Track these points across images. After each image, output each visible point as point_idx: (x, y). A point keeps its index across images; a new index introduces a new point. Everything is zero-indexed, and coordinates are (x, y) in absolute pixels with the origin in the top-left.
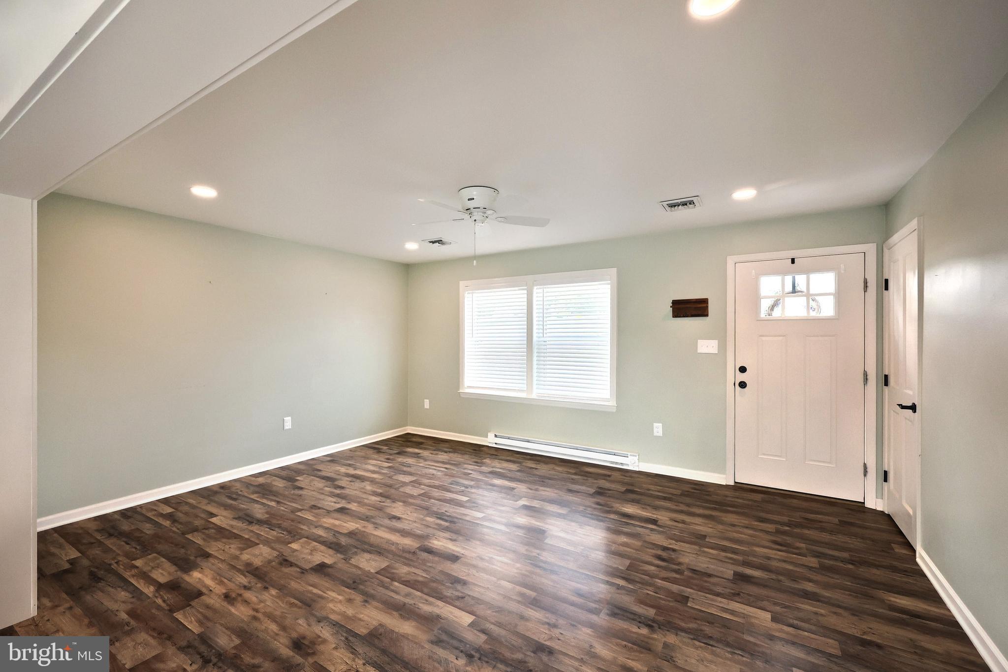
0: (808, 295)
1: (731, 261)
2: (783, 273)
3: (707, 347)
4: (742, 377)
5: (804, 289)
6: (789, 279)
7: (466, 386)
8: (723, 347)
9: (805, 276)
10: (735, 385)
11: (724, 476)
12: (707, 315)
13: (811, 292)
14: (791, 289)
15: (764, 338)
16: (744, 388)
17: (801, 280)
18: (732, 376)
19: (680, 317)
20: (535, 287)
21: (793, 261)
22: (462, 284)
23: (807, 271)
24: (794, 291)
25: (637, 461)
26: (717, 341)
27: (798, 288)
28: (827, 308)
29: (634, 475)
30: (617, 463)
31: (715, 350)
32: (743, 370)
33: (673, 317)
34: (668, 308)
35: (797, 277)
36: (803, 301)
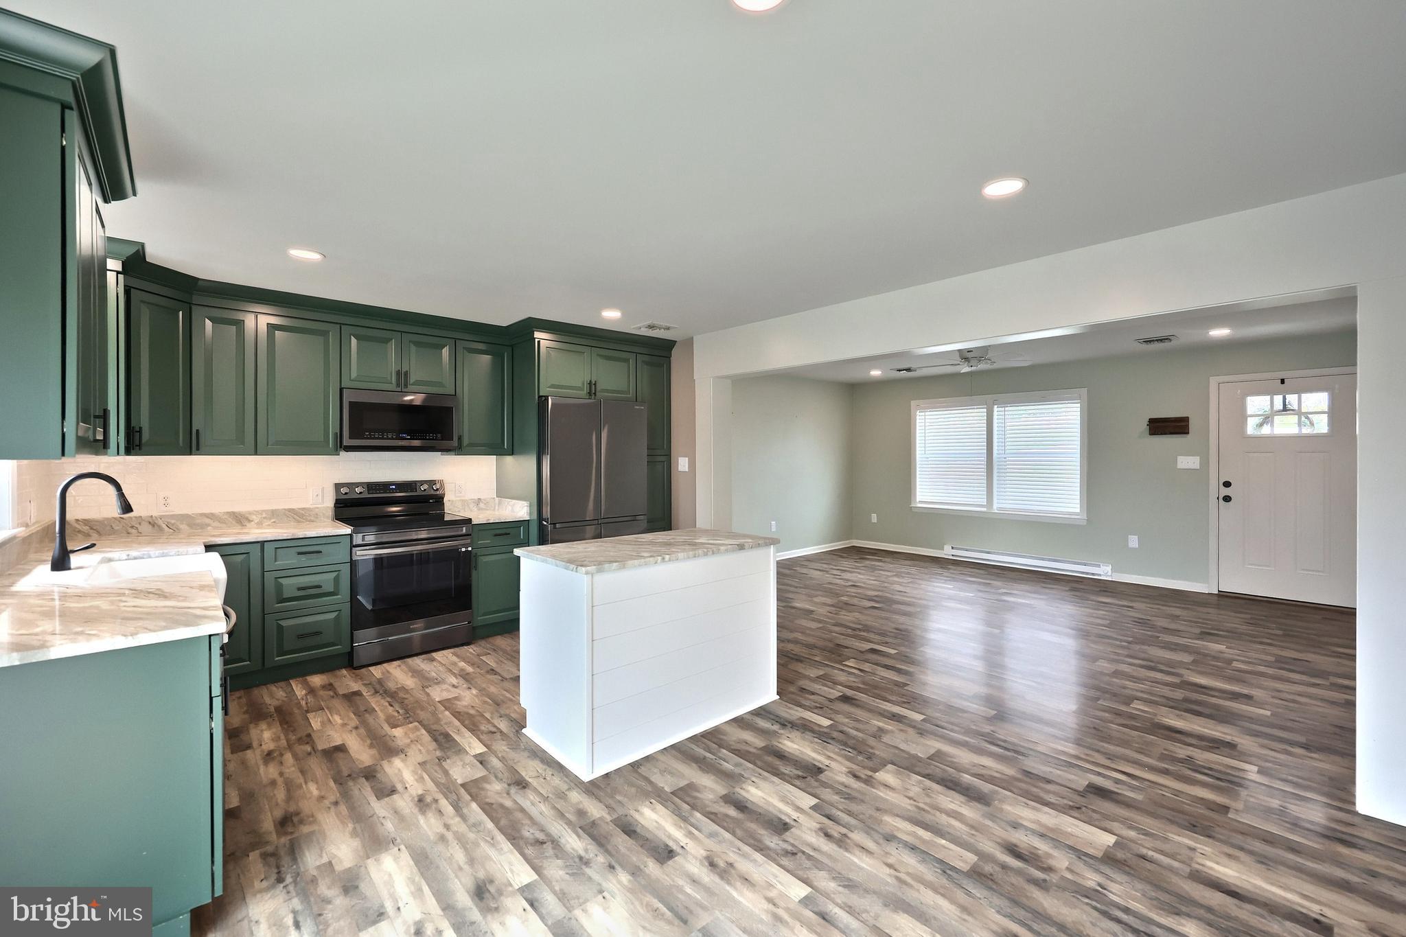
0: (1299, 413)
1: (1213, 381)
2: (1272, 393)
3: (1188, 462)
4: (1226, 491)
5: (1296, 407)
6: (1278, 399)
7: (918, 500)
8: (1205, 463)
9: (1297, 395)
10: (1218, 499)
11: (1207, 585)
12: (1188, 433)
13: (1304, 410)
14: (1281, 408)
15: (1251, 455)
16: (1228, 501)
17: (1292, 399)
18: (1215, 489)
19: (1157, 435)
20: (996, 406)
21: (1283, 381)
22: (913, 403)
23: (1299, 391)
24: (1285, 409)
25: (1110, 572)
26: (1198, 457)
27: (1289, 407)
28: (1321, 426)
30: (1087, 573)
31: (1196, 466)
32: (1227, 484)
33: (1150, 434)
34: (1144, 426)
35: (1288, 396)
36: (1294, 419)
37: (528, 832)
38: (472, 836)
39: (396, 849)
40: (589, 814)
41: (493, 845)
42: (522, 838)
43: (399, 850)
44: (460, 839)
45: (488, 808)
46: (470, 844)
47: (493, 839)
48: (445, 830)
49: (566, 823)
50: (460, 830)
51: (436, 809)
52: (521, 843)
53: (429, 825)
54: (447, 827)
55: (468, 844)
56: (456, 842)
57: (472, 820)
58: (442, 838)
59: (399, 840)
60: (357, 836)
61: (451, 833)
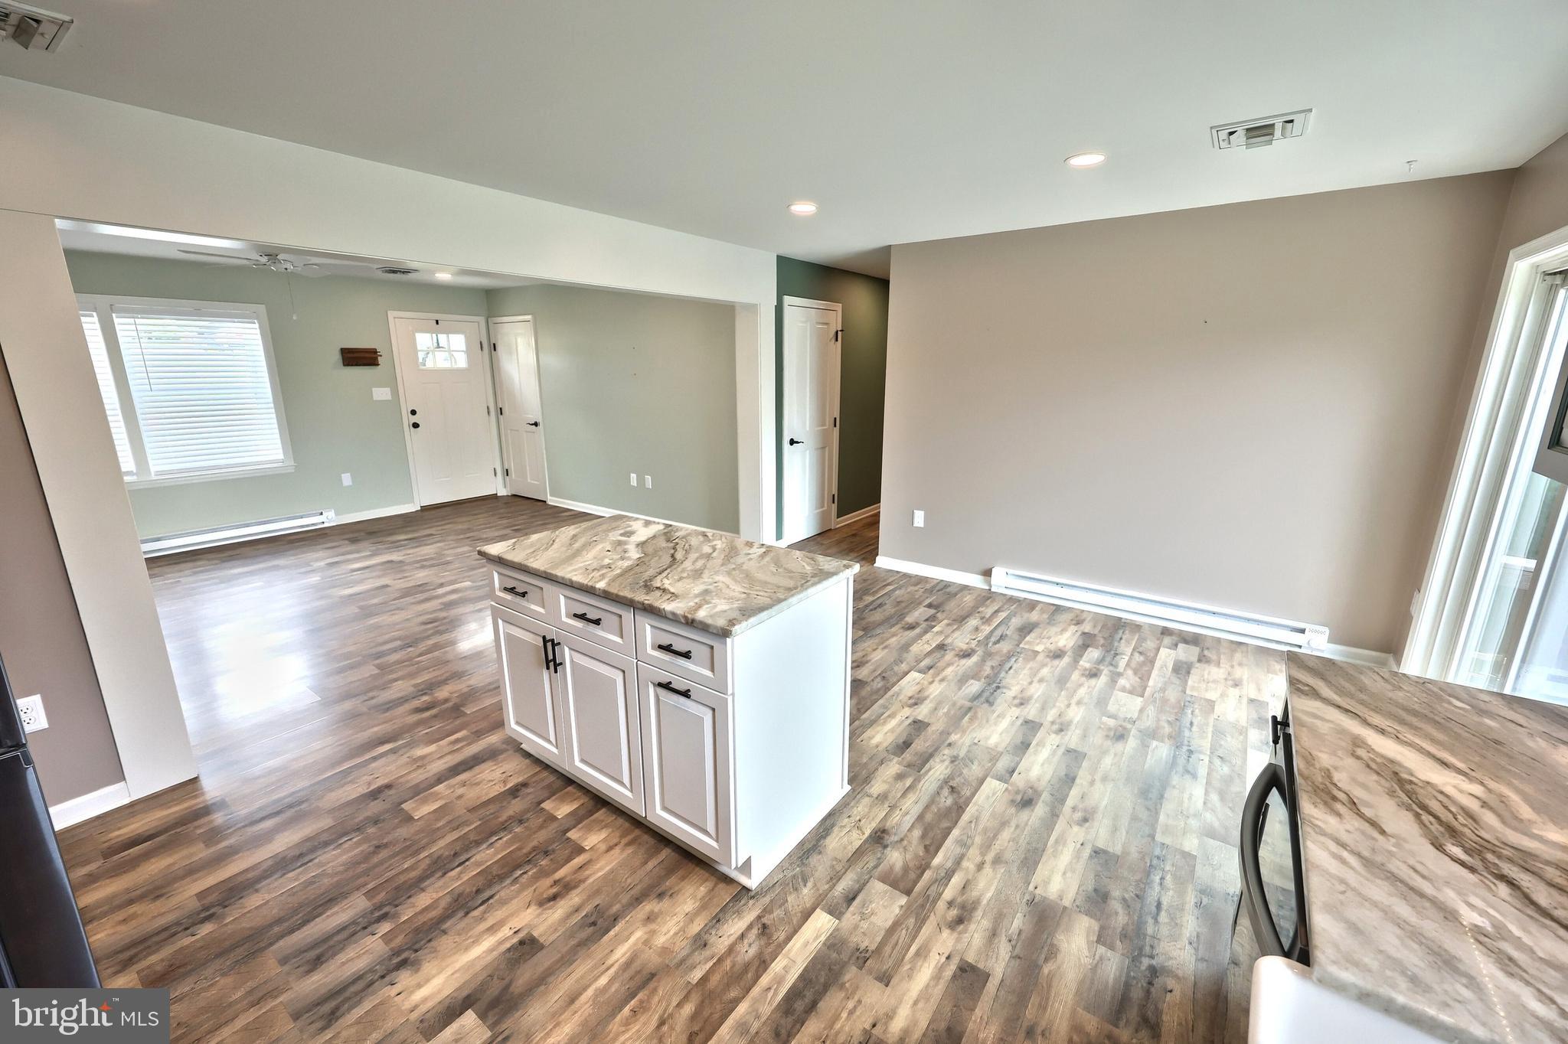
0: (448, 351)
1: (391, 316)
2: (431, 332)
3: (382, 394)
4: (414, 419)
5: (445, 346)
6: (435, 337)
8: (394, 393)
9: (445, 335)
10: (409, 426)
11: (414, 504)
12: (378, 365)
13: (450, 348)
14: (436, 345)
15: (426, 385)
16: (417, 428)
17: (442, 338)
18: (405, 418)
19: (352, 365)
21: (437, 323)
23: (448, 332)
25: (332, 517)
26: (389, 389)
27: (441, 345)
28: (461, 362)
29: (327, 531)
31: (389, 397)
32: (414, 412)
33: (344, 365)
34: (337, 357)
35: (439, 335)
36: (445, 355)
37: (946, 800)
38: (978, 840)
39: (1038, 891)
40: (898, 772)
41: (977, 819)
42: (956, 803)
43: (1036, 888)
44: (986, 847)
45: (932, 847)
46: (988, 834)
47: (971, 822)
48: (985, 866)
49: (919, 781)
50: (977, 852)
51: (963, 894)
52: (962, 800)
53: (988, 886)
54: (980, 867)
55: (989, 837)
56: (993, 847)
57: (958, 850)
58: (997, 861)
59: (1027, 897)
60: (1052, 945)
61: (986, 858)
